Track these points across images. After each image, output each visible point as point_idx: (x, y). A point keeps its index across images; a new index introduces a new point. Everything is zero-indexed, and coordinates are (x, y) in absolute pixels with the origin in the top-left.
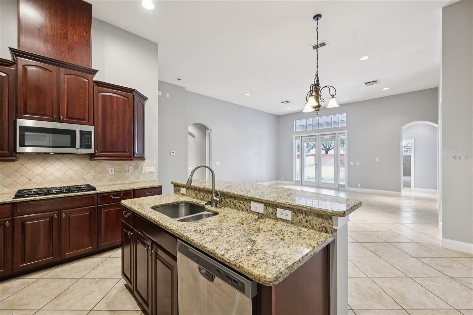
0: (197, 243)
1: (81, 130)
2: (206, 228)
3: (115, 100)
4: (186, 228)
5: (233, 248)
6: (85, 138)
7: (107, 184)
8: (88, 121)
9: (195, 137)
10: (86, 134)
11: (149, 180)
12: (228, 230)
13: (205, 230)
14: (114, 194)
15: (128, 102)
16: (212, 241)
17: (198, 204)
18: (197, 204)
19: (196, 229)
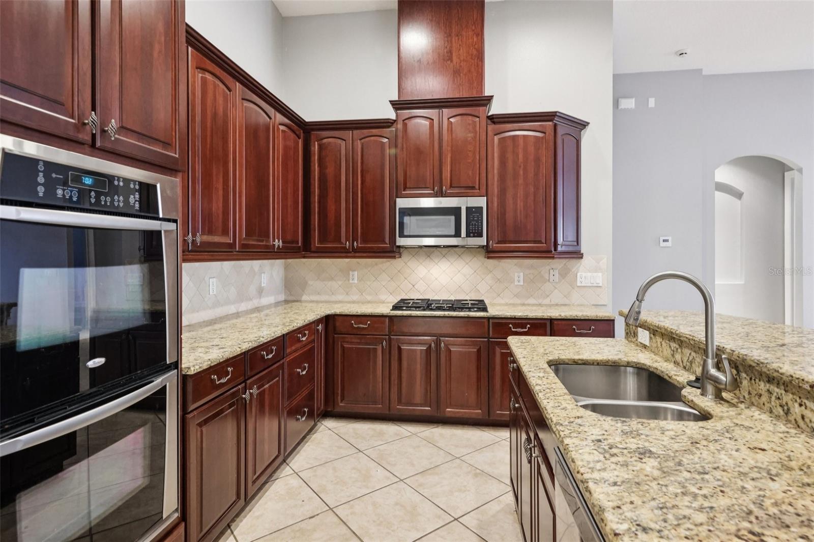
0: (578, 472)
1: (468, 206)
2: (632, 444)
3: (521, 142)
4: (581, 428)
5: (666, 532)
6: (473, 220)
7: (511, 302)
8: (479, 190)
9: (744, 196)
10: (475, 212)
11: (592, 304)
12: (698, 477)
13: (626, 449)
14: (515, 323)
15: (544, 141)
16: (620, 485)
17: (669, 377)
18: (666, 377)
19: (605, 437)
